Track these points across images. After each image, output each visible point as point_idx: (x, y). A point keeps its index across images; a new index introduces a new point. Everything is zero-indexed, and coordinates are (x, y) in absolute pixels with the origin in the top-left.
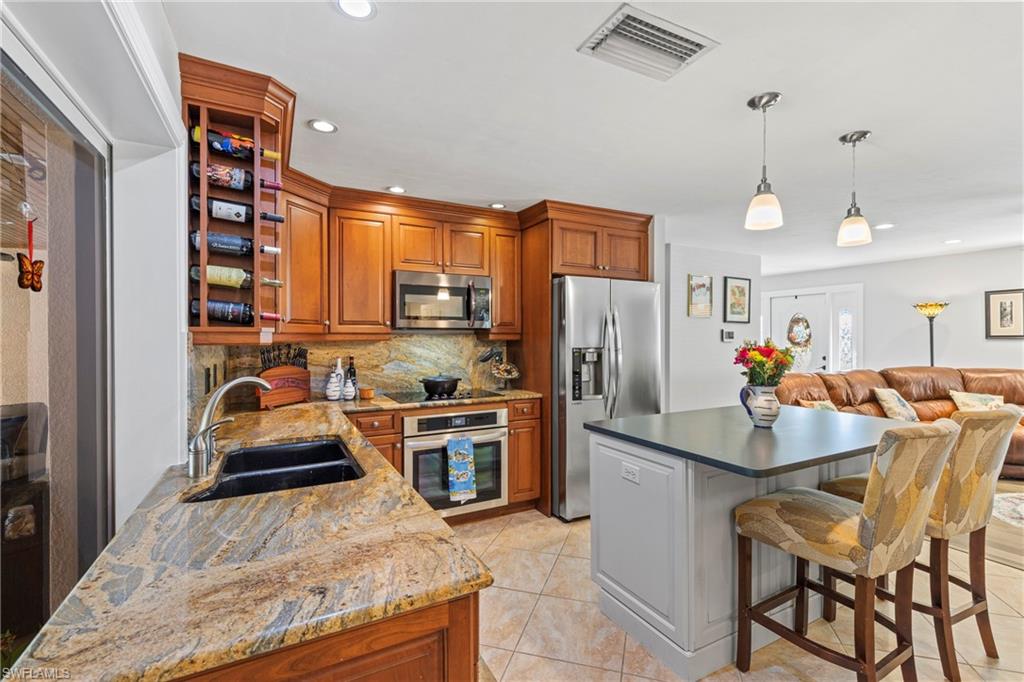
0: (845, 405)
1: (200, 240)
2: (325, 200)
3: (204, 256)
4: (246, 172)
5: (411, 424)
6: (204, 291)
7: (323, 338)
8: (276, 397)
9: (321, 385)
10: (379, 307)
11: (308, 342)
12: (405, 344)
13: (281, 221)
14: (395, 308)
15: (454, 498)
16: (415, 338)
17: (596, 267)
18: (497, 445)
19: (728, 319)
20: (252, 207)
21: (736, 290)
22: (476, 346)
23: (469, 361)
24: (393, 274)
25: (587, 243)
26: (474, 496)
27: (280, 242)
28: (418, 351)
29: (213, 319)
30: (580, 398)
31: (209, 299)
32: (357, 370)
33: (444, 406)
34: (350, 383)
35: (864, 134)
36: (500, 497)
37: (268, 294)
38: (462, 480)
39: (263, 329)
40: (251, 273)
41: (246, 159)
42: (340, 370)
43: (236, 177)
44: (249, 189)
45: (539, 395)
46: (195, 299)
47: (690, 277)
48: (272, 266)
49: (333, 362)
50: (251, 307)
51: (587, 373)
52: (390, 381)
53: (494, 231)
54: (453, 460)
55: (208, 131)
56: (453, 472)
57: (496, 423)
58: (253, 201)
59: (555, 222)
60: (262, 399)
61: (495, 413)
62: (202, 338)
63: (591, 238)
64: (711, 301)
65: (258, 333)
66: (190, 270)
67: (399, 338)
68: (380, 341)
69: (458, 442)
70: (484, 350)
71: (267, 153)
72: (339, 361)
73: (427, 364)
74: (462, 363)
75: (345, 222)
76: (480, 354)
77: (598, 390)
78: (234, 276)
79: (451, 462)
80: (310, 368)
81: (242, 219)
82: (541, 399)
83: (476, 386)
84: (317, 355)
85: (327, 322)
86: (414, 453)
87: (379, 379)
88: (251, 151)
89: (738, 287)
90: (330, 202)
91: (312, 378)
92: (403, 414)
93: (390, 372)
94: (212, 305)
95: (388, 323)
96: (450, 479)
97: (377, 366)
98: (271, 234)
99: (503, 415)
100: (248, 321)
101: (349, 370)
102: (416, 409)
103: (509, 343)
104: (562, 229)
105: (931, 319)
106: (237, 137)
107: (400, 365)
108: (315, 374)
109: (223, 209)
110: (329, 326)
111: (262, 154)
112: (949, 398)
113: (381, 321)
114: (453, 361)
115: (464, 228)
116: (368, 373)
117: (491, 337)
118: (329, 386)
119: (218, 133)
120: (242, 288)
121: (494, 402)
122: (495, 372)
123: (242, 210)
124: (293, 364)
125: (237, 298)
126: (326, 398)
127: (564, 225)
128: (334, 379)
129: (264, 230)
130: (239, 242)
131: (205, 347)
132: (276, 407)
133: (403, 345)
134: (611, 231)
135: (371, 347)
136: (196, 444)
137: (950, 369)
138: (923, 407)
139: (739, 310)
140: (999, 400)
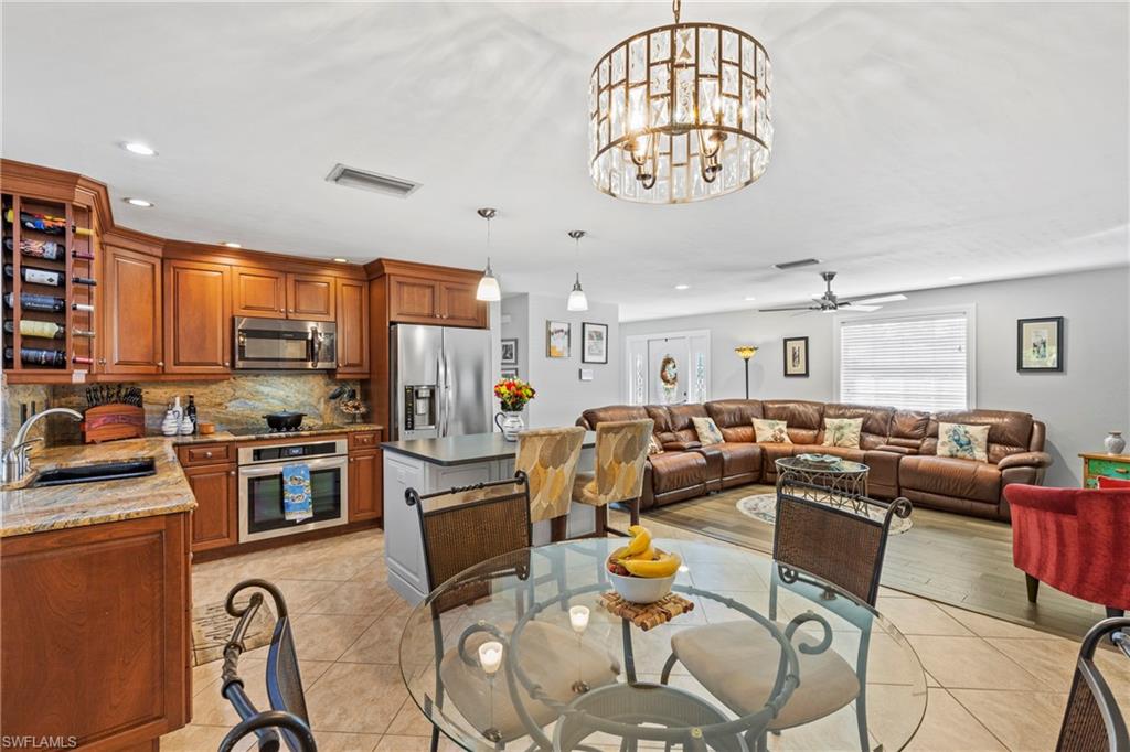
0: (664, 432)
1: (12, 300)
2: (159, 252)
3: (17, 312)
4: (59, 246)
5: (245, 454)
6: (17, 341)
7: (159, 378)
8: (103, 432)
9: (158, 422)
10: (218, 350)
11: (144, 382)
12: (250, 384)
13: (94, 284)
14: (235, 351)
15: (289, 517)
16: (261, 378)
17: (433, 316)
18: (337, 471)
19: (586, 360)
20: (64, 273)
21: (593, 334)
22: (327, 385)
23: (319, 399)
24: (233, 319)
25: (424, 296)
26: (310, 515)
27: (94, 300)
28: (266, 390)
29: (26, 363)
30: (412, 428)
31: (23, 347)
32: (198, 409)
33: (280, 438)
34: (188, 419)
35: (582, 233)
36: (339, 517)
37: (82, 342)
38: (297, 501)
39: (76, 371)
40: (64, 326)
41: (58, 234)
42: (178, 408)
43: (51, 249)
44: (61, 258)
45: (380, 427)
46: (8, 347)
47: (548, 323)
48: (86, 319)
49: (172, 400)
50: (64, 354)
51: (421, 407)
52: (234, 418)
53: (340, 282)
54: (289, 484)
55: (21, 213)
56: (288, 496)
57: (334, 451)
58: (65, 267)
59: (392, 277)
60: (87, 434)
61: (334, 444)
62: (15, 378)
63: (430, 290)
64: (569, 346)
65: (71, 374)
66: (3, 325)
67: (244, 378)
68: (223, 380)
69: (294, 470)
70: (334, 389)
71: (79, 230)
72: (178, 399)
73: (276, 402)
74: (313, 401)
75: (181, 272)
76: (332, 392)
77: (432, 420)
78: (48, 329)
79: (285, 486)
80: (146, 407)
81: (55, 283)
82: (382, 431)
83: (328, 421)
84: (153, 394)
85: (161, 364)
86: (250, 480)
87: (222, 416)
88: (63, 229)
89: (596, 332)
90: (163, 253)
91: (146, 415)
92: (237, 445)
93: (234, 408)
94: (25, 352)
95: (227, 364)
96: (286, 501)
97: (220, 404)
98: (84, 294)
99: (342, 445)
100: (61, 365)
101: (189, 407)
102: (250, 441)
103: (363, 382)
104: (399, 283)
105: (747, 360)
106: (49, 218)
107: (246, 404)
108: (151, 412)
109: (34, 275)
110: (163, 368)
111: (74, 231)
112: (751, 424)
113: (220, 362)
114: (303, 399)
115: (309, 278)
116: (209, 410)
117: (338, 376)
118: (165, 422)
119: (30, 215)
120: (56, 338)
121: (333, 434)
122: (343, 408)
123: (55, 276)
124: (125, 402)
125: (51, 346)
126: (162, 434)
127: (401, 279)
128: (170, 415)
129: (76, 291)
130: (52, 301)
131: (21, 386)
132: (103, 441)
133: (248, 384)
134: (449, 285)
135: (214, 386)
136: (8, 457)
137: (756, 401)
138: (730, 432)
139: (597, 352)
140: (783, 425)
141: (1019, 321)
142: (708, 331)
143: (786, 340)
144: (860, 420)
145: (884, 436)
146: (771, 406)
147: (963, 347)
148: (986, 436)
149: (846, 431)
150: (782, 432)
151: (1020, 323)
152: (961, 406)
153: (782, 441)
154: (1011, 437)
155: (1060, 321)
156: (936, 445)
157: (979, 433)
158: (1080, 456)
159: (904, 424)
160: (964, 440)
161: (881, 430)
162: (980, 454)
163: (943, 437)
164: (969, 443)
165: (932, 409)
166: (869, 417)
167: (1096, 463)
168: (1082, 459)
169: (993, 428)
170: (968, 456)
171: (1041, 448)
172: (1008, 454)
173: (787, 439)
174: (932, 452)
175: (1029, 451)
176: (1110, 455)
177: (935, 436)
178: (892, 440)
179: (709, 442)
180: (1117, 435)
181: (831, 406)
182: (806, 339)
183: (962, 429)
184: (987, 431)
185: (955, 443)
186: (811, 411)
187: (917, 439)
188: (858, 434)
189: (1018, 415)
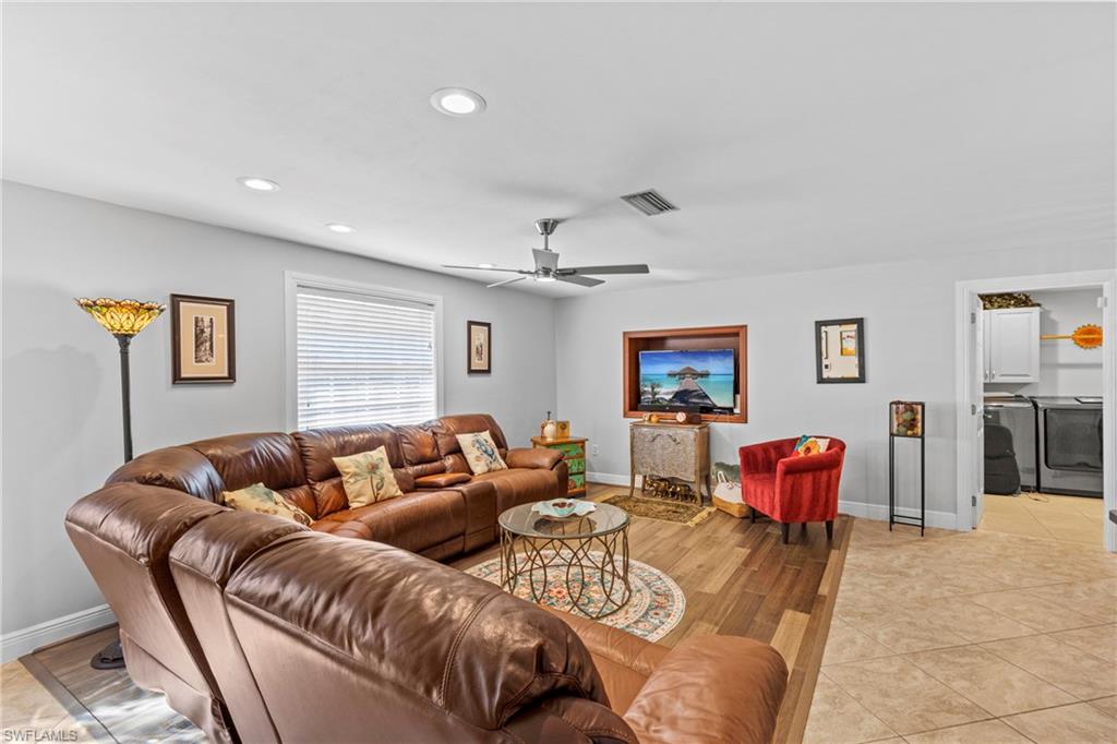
105: (124, 339)
143: (176, 299)
144: (383, 450)
151: (470, 323)
155: (489, 326)
184: (491, 436)
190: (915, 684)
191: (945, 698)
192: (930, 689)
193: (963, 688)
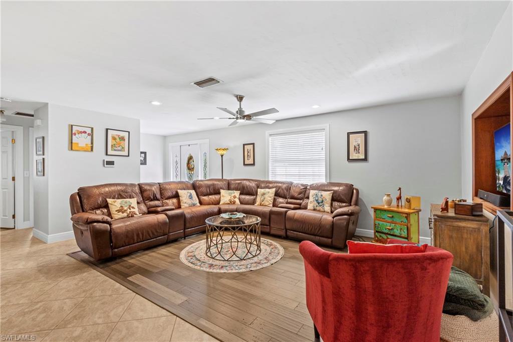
0: (152, 200)
19: (110, 153)
21: (116, 137)
47: (71, 126)
64: (92, 144)
89: (118, 136)
105: (222, 156)
112: (219, 193)
137: (226, 180)
138: (206, 198)
139: (119, 148)
140: (237, 193)
141: (348, 133)
142: (208, 140)
143: (244, 145)
144: (274, 189)
145: (286, 198)
146: (233, 182)
147: (324, 148)
148: (331, 197)
149: (266, 196)
150: (235, 197)
151: (349, 134)
152: (323, 180)
153: (234, 203)
154: (343, 197)
155: (365, 133)
156: (307, 203)
157: (327, 195)
158: (372, 208)
159: (294, 191)
160: (320, 200)
161: (285, 195)
162: (327, 208)
163: (311, 199)
164: (322, 202)
165: (309, 182)
166: (280, 187)
167: (379, 212)
168: (373, 209)
169: (335, 192)
170: (322, 210)
171: (356, 204)
172: (341, 207)
173: (237, 201)
174: (305, 208)
175: (351, 205)
176: (386, 207)
177: (308, 198)
178: (290, 200)
179: (187, 205)
180: (388, 195)
181: (263, 182)
182: (253, 144)
183: (320, 193)
184: (331, 194)
185: (316, 202)
186: (254, 184)
187: (300, 200)
188: (273, 197)
189: (346, 185)
190: (97, 316)
191: (80, 320)
192: (89, 318)
193: (76, 330)
